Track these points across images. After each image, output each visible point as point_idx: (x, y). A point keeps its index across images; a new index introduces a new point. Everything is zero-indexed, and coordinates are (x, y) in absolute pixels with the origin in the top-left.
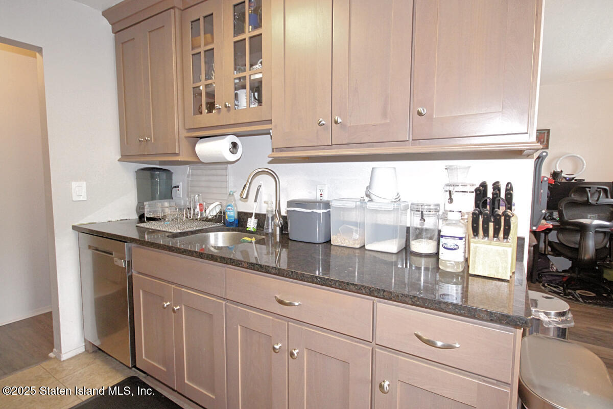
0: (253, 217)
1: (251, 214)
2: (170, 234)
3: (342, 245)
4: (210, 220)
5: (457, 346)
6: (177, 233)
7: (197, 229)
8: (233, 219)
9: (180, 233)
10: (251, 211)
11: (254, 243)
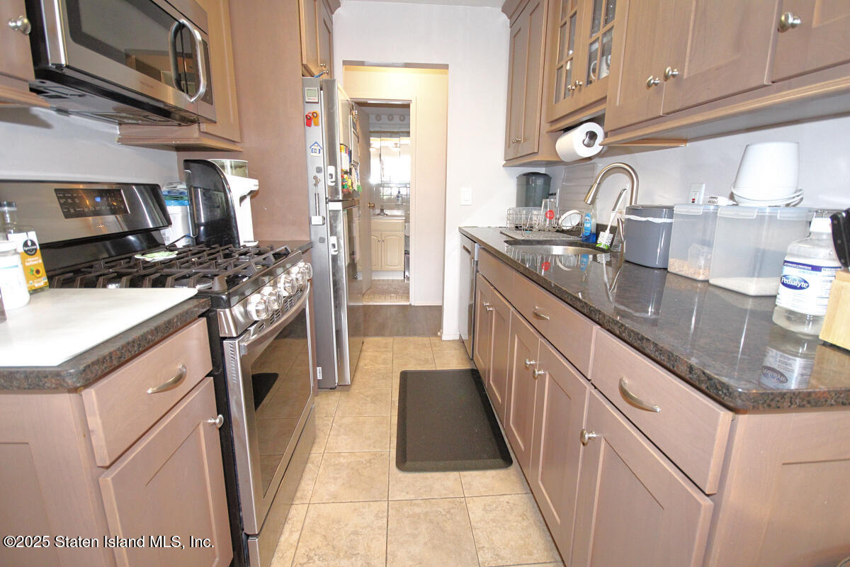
0: (608, 231)
1: (606, 226)
2: (511, 239)
3: (680, 273)
4: (563, 231)
5: (658, 410)
6: (519, 240)
7: (545, 239)
8: (589, 232)
9: (523, 240)
10: (605, 223)
11: (604, 265)
